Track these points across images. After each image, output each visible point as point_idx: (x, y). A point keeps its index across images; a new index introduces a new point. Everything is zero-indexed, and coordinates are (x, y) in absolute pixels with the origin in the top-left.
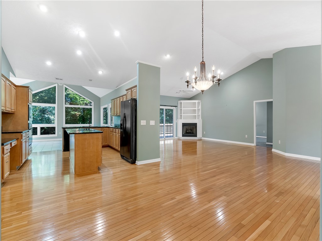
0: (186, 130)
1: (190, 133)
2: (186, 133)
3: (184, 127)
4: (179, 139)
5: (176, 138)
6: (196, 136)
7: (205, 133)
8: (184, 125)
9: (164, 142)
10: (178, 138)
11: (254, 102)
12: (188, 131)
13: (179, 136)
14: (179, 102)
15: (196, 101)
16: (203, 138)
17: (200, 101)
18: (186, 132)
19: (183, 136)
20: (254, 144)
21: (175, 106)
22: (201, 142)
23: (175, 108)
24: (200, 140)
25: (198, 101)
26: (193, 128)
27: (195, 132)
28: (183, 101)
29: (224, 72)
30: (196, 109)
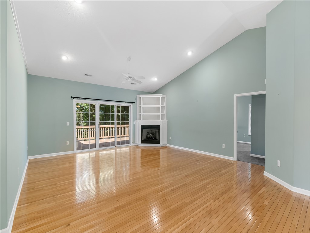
0: (147, 135)
1: (151, 138)
2: (147, 138)
3: (144, 130)
4: (137, 147)
5: (134, 145)
6: (159, 142)
7: (170, 139)
8: (143, 127)
9: (116, 151)
10: (136, 145)
11: (236, 96)
12: (148, 136)
13: (138, 143)
14: (138, 96)
15: (160, 96)
16: (168, 145)
17: (164, 96)
18: (147, 136)
19: (142, 142)
20: (234, 159)
21: (132, 103)
22: (166, 150)
23: (131, 104)
24: (165, 147)
25: (161, 96)
26: (156, 131)
27: (157, 138)
28: (142, 96)
29: (192, 52)
30: (160, 106)
